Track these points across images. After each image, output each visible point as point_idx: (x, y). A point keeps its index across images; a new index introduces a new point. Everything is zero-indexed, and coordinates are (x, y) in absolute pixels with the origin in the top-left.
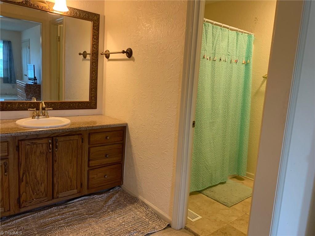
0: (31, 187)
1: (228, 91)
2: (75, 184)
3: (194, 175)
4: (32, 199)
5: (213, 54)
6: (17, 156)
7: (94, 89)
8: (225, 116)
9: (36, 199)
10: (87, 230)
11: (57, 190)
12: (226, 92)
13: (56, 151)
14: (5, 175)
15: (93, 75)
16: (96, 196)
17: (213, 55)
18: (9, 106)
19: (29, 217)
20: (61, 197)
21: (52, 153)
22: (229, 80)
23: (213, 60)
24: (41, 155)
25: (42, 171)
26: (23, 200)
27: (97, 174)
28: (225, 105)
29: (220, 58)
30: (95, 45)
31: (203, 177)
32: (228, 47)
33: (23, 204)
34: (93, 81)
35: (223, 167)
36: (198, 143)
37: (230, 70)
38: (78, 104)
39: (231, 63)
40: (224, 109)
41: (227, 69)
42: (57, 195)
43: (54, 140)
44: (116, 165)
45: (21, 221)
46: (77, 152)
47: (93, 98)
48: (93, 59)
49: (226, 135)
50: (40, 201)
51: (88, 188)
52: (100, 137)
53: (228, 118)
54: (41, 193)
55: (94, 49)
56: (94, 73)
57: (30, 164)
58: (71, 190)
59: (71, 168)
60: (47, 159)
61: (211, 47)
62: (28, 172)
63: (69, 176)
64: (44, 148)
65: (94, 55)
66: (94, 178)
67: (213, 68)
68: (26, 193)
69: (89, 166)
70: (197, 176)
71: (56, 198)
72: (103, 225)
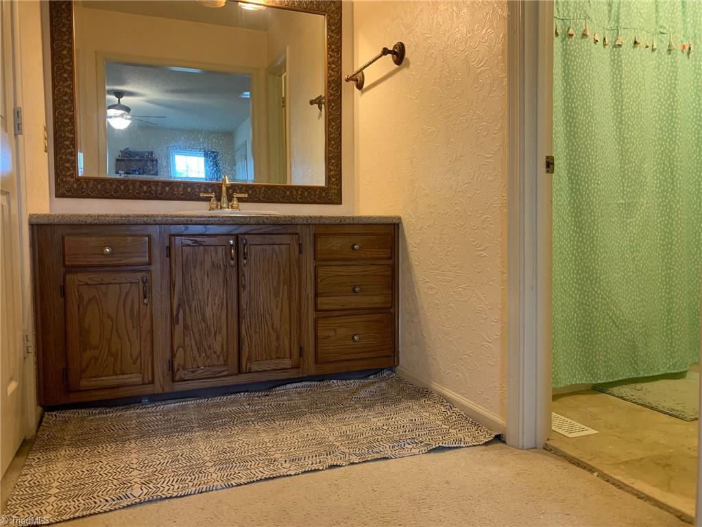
0: (195, 339)
1: (669, 125)
2: (287, 346)
3: (578, 340)
4: (196, 366)
5: (612, 32)
6: (167, 269)
7: (333, 159)
8: (663, 191)
9: (205, 367)
10: (299, 430)
11: (249, 352)
12: (661, 129)
13: (245, 266)
14: (144, 304)
15: (332, 128)
16: (335, 381)
17: (613, 34)
18: (167, 189)
19: (191, 403)
20: (257, 372)
21: (236, 267)
22: (669, 98)
23: (615, 46)
24: (214, 270)
25: (217, 306)
26: (179, 365)
27: (335, 330)
28: (664, 163)
29: (633, 38)
30: (333, 64)
31: (605, 346)
32: (657, 11)
33: (178, 373)
34: (333, 142)
35: (671, 329)
36: (583, 254)
37: (670, 71)
38: (302, 192)
39: (670, 54)
40: (661, 173)
41: (658, 70)
42: (249, 364)
43: (240, 240)
44: (379, 315)
45: (174, 408)
46: (290, 272)
47: (333, 180)
48: (331, 95)
49: (672, 244)
50: (213, 372)
51: (316, 362)
52: (339, 245)
53: (675, 198)
54: (215, 356)
55: (333, 73)
56: (333, 124)
57: (192, 287)
58: (278, 358)
59: (277, 307)
60: (225, 281)
61: (607, 12)
62: (188, 305)
63: (273, 324)
64: (220, 254)
65: (333, 85)
66: (329, 337)
67: (616, 64)
68: (183, 348)
69: (316, 310)
70: (587, 344)
71: (245, 373)
72: (337, 426)
